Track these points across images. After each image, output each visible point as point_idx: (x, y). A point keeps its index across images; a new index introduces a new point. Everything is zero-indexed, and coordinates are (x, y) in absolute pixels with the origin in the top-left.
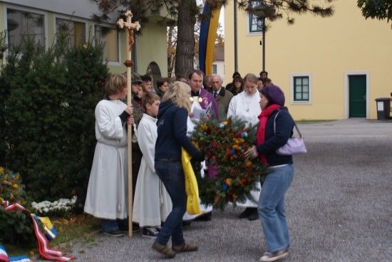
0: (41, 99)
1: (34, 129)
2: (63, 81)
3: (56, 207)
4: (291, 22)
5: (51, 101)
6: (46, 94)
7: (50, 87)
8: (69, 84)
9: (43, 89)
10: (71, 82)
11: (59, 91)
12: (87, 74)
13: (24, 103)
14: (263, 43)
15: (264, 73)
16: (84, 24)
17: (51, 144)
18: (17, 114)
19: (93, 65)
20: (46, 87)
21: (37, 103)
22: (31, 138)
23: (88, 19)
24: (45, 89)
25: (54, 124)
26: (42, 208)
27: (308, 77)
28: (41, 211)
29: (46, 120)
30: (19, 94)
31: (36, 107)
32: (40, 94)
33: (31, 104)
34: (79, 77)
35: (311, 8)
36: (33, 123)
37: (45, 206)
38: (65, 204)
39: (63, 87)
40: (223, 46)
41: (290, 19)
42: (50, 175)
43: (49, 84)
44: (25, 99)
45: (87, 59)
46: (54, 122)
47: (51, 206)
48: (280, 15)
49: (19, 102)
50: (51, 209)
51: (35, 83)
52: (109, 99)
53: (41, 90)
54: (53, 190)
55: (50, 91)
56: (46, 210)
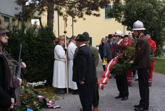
0: (32, 45)
1: (29, 56)
3: (39, 84)
4: (84, 19)
5: (36, 46)
6: (34, 43)
9: (34, 41)
12: (49, 36)
14: (72, 26)
17: (35, 62)
19: (50, 33)
25: (37, 54)
26: (35, 85)
31: (29, 48)
32: (32, 43)
34: (46, 37)
35: (93, 14)
36: (29, 54)
38: (42, 83)
39: (40, 41)
42: (36, 73)
43: (35, 39)
51: (30, 39)
54: (36, 78)
55: (36, 42)
56: (36, 85)
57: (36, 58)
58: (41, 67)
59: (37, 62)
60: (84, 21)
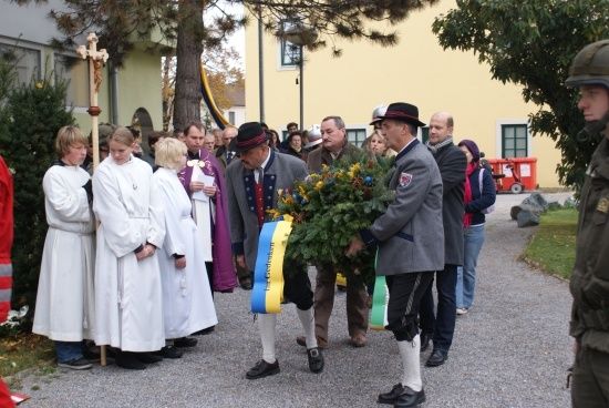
4: (337, 53)
10: (18, 139)
12: (42, 126)
14: (300, 82)
16: (39, 52)
19: (51, 114)
23: (45, 46)
27: (364, 131)
35: (368, 33)
40: (243, 86)
41: (337, 49)
45: (43, 104)
48: (324, 43)
52: (63, 164)
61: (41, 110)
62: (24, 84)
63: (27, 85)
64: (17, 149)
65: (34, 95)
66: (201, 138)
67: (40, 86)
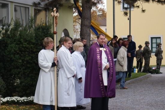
0: (23, 49)
2: (34, 41)
3: (30, 100)
4: (143, 11)
5: (28, 50)
6: (26, 47)
7: (28, 44)
8: (36, 42)
9: (24, 44)
10: (37, 41)
11: (32, 46)
13: (15, 51)
14: (129, 19)
15: (129, 36)
16: (28, 8)
17: (27, 70)
18: (12, 56)
19: (47, 33)
20: (26, 44)
21: (21, 51)
22: (18, 68)
23: (31, 6)
24: (26, 45)
25: (29, 61)
26: (23, 100)
27: (160, 38)
28: (23, 101)
29: (25, 59)
30: (13, 47)
31: (20, 53)
32: (23, 47)
33: (18, 52)
34: (41, 39)
37: (24, 99)
39: (33, 44)
41: (143, 9)
42: (27, 85)
43: (27, 42)
44: (15, 49)
45: (45, 30)
46: (29, 60)
47: (27, 99)
48: (138, 7)
49: (13, 50)
50: (27, 100)
51: (20, 42)
52: (45, 49)
53: (23, 45)
54: (28, 92)
55: (28, 46)
56: (25, 100)
57: (29, 65)
58: (33, 78)
59: (29, 71)
60: (143, 14)
61: (44, 33)
62: (38, 24)
63: (39, 24)
64: (36, 45)
65: (42, 28)
66: (104, 39)
67: (44, 25)
